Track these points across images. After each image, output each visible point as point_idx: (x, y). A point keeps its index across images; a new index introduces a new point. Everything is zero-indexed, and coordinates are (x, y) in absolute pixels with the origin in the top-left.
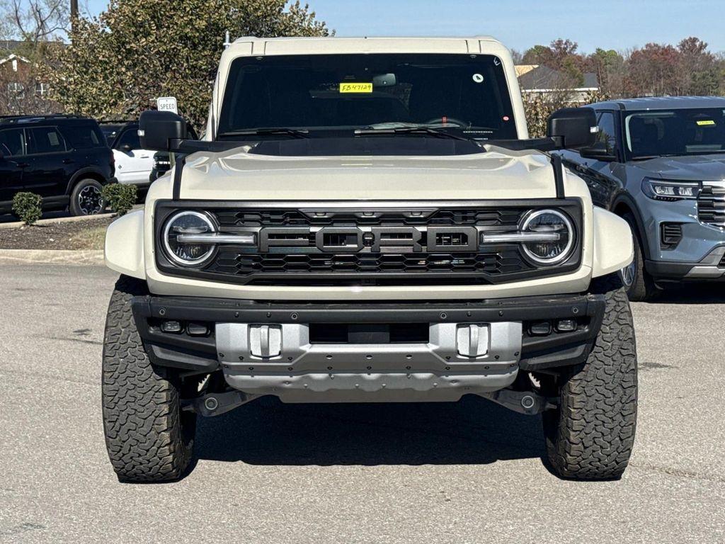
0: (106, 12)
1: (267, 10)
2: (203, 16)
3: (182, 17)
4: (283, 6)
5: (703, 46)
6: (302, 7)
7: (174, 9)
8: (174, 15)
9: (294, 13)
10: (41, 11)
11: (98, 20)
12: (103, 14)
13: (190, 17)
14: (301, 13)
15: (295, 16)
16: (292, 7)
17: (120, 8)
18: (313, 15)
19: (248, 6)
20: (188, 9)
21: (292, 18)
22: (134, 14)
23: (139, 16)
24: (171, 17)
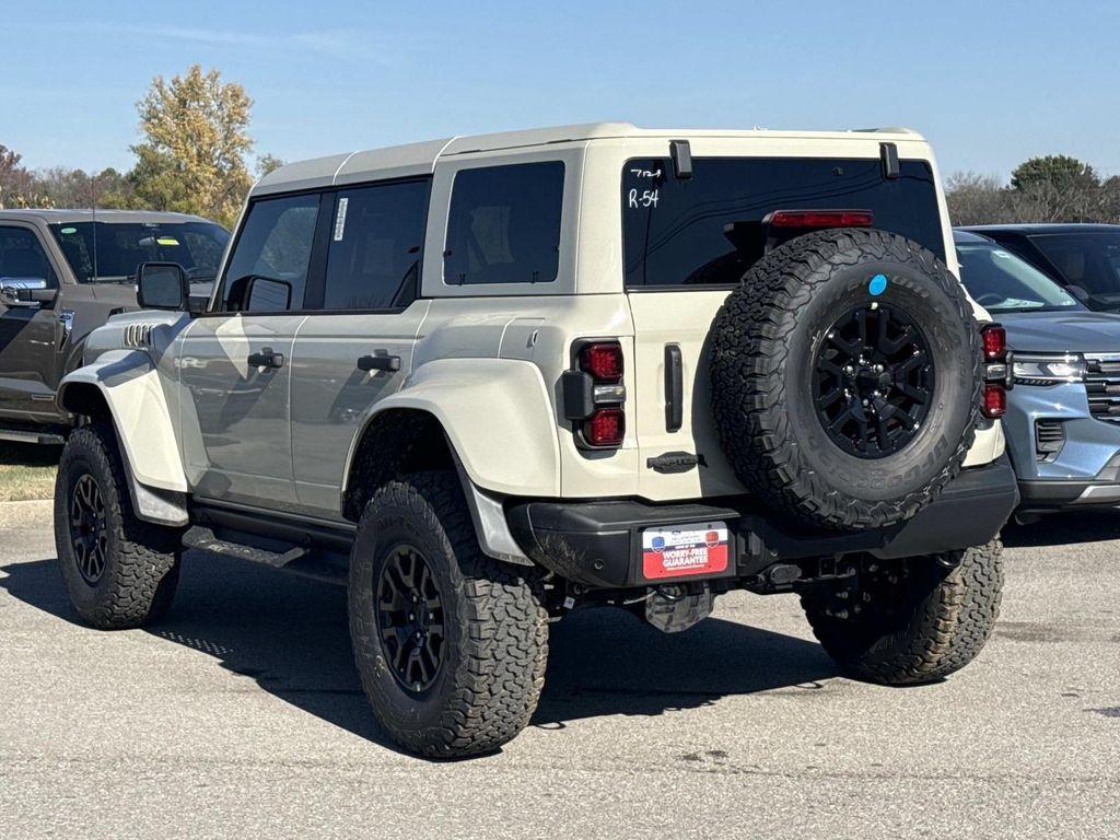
5: (13, 159)
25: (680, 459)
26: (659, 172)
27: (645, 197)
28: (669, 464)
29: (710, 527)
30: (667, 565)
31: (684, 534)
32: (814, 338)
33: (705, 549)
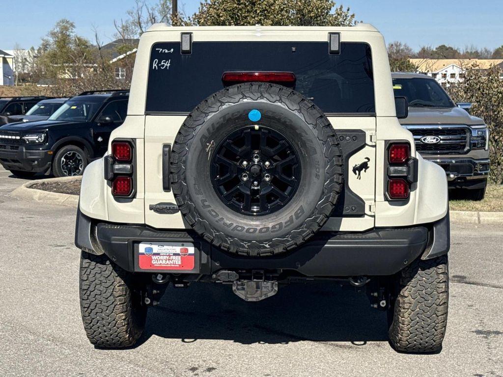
0: (197, 13)
1: (318, 12)
2: (270, 16)
3: (254, 18)
4: (330, 9)
6: (345, 9)
7: (248, 11)
8: (248, 16)
9: (339, 15)
10: (156, 18)
11: (192, 19)
12: (195, 15)
13: (260, 18)
14: (343, 14)
15: (339, 17)
16: (337, 10)
17: (208, 11)
18: (353, 16)
19: (303, 9)
20: (258, 11)
21: (336, 18)
22: (219, 16)
23: (222, 16)
24: (246, 17)
25: (168, 206)
26: (172, 50)
27: (162, 64)
28: (161, 209)
29: (183, 245)
30: (154, 262)
31: (165, 247)
32: (208, 144)
33: (180, 257)
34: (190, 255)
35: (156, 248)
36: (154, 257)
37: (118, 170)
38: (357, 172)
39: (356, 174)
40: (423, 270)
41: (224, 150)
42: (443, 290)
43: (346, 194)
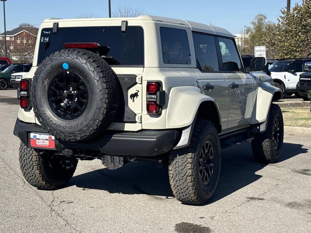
26: (50, 32)
27: (45, 39)
29: (50, 135)
30: (37, 143)
31: (42, 136)
32: (45, 81)
33: (48, 141)
34: (53, 140)
35: (38, 136)
36: (37, 141)
37: (23, 94)
38: (132, 98)
39: (132, 99)
40: (180, 155)
41: (54, 85)
42: (190, 168)
43: (125, 110)
